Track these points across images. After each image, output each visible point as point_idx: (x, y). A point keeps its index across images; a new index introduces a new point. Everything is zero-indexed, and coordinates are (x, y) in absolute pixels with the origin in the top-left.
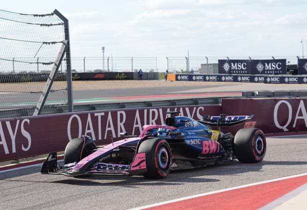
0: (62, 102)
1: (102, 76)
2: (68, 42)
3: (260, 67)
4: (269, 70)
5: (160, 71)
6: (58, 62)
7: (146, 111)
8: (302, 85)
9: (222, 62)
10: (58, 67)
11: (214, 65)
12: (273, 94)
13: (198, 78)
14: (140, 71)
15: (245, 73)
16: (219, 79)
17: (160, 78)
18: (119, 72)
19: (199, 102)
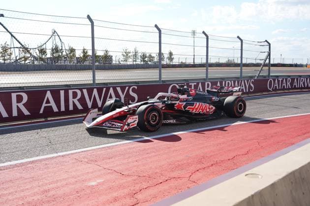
2: (270, 52)
5: (304, 64)
6: (265, 59)
7: (299, 79)
18: (287, 64)
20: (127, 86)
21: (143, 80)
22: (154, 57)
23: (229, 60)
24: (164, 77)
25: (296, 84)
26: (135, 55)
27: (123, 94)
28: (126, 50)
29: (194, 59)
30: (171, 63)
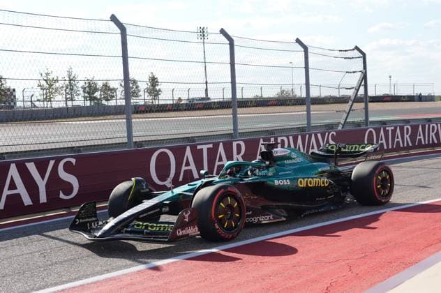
1: (390, 99)
2: (366, 71)
6: (358, 87)
7: (427, 126)
14: (420, 94)
20: (52, 159)
21: (89, 143)
22: (114, 90)
23: (282, 92)
24: (141, 133)
25: (422, 137)
26: (71, 86)
27: (43, 179)
28: (47, 74)
29: (206, 90)
30: (157, 103)
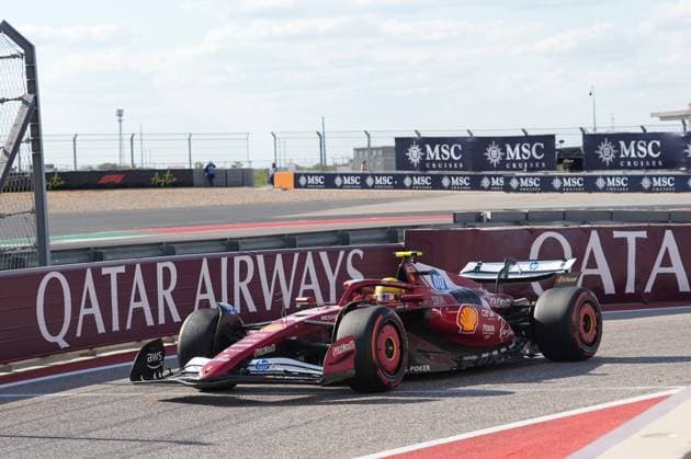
0: (23, 242)
1: (118, 179)
2: (36, 99)
3: (494, 154)
4: (514, 161)
5: (255, 166)
6: (11, 147)
7: (224, 261)
8: (594, 194)
9: (403, 144)
10: (11, 158)
11: (385, 149)
12: (528, 217)
13: (347, 181)
14: (211, 164)
15: (458, 169)
16: (398, 183)
17: (256, 181)
18: (157, 168)
19: (352, 238)
25: (210, 296)
